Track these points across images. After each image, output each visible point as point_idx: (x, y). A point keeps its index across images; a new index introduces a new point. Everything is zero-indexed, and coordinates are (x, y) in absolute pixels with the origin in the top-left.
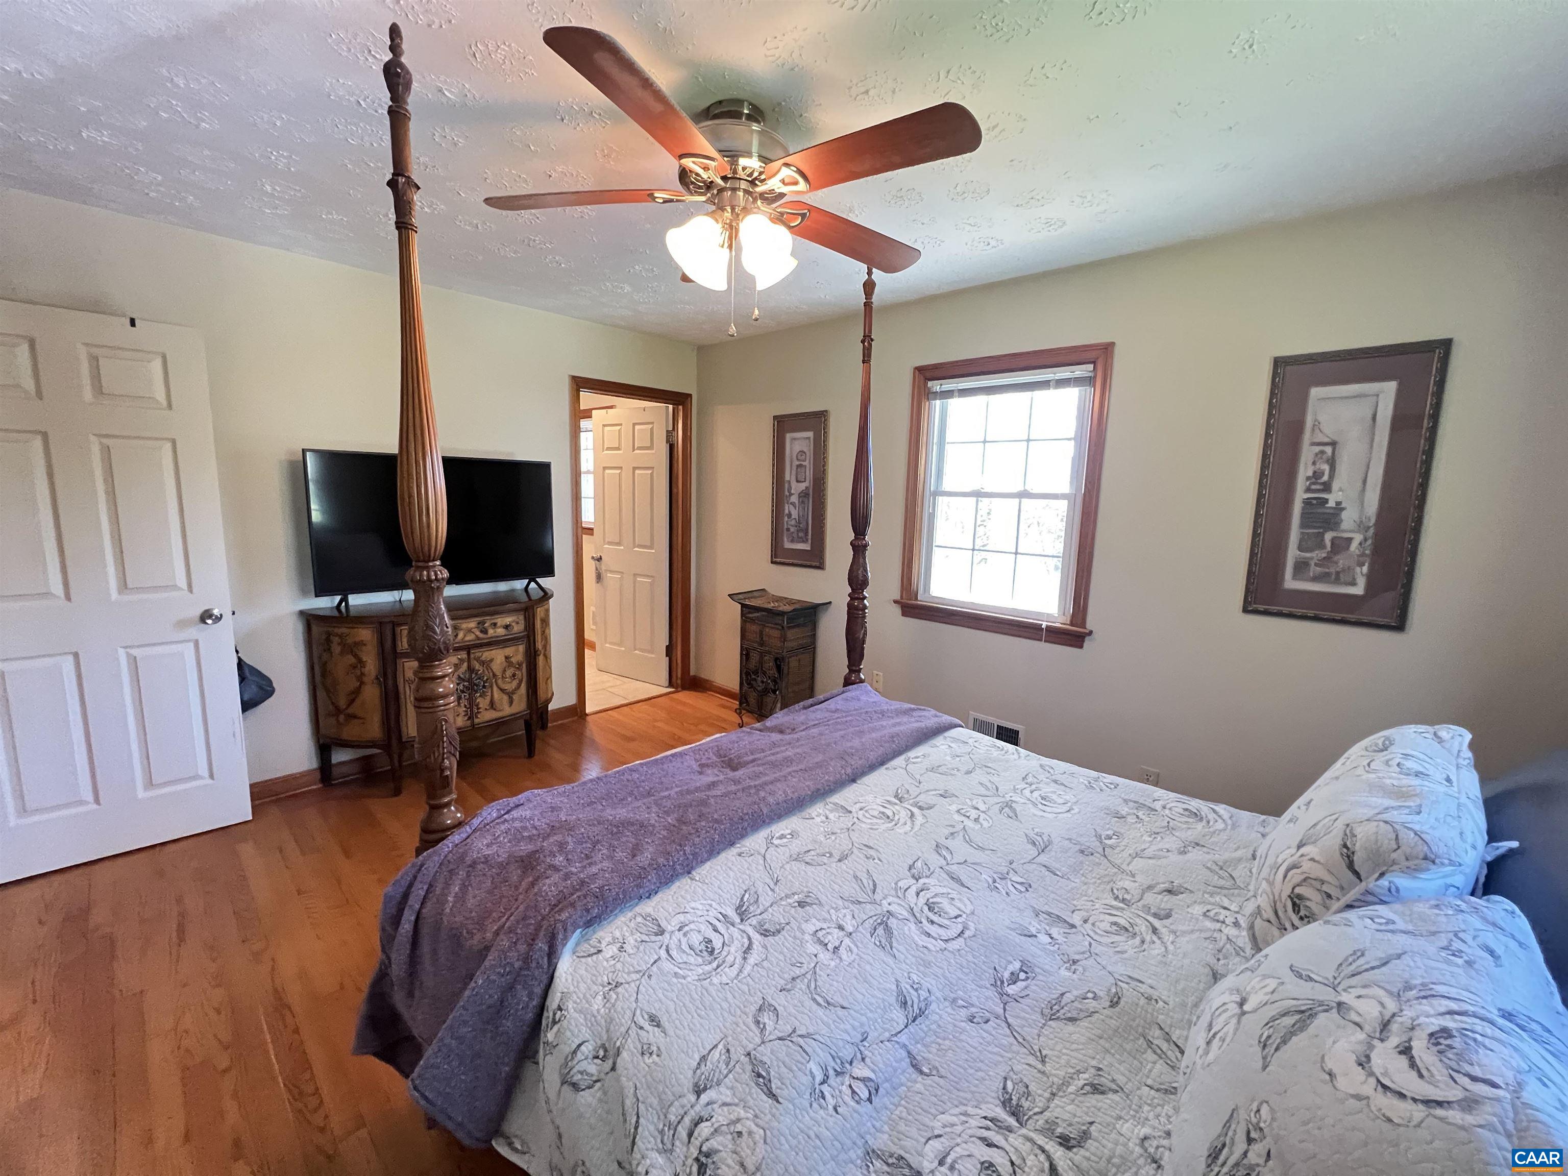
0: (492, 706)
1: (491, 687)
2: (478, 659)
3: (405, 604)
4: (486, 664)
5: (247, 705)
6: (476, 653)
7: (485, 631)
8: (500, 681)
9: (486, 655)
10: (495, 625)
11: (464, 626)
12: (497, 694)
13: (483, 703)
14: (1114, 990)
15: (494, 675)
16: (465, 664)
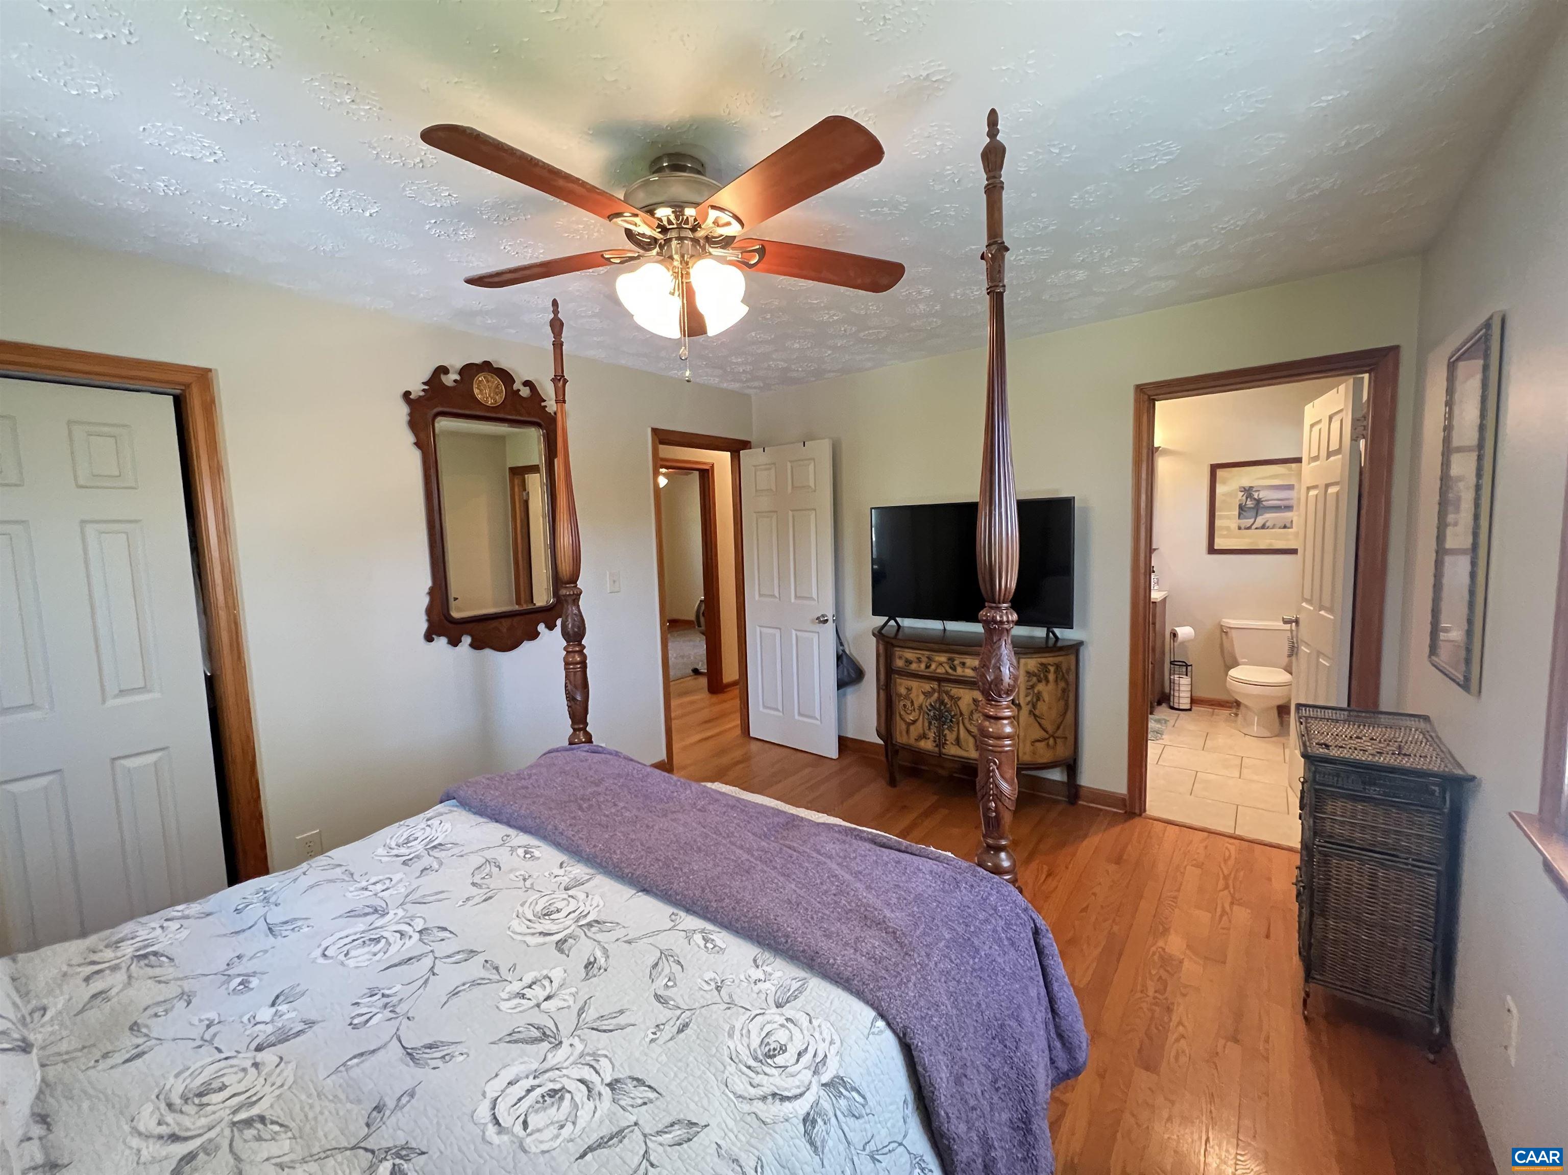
0: (958, 742)
1: (958, 724)
2: (947, 693)
3: (947, 633)
4: (956, 700)
5: (842, 684)
6: (947, 687)
7: (954, 669)
8: (966, 721)
9: (956, 691)
10: (963, 664)
11: (937, 658)
12: (962, 731)
13: (951, 737)
14: (144, 1030)
15: (961, 714)
16: (936, 695)
